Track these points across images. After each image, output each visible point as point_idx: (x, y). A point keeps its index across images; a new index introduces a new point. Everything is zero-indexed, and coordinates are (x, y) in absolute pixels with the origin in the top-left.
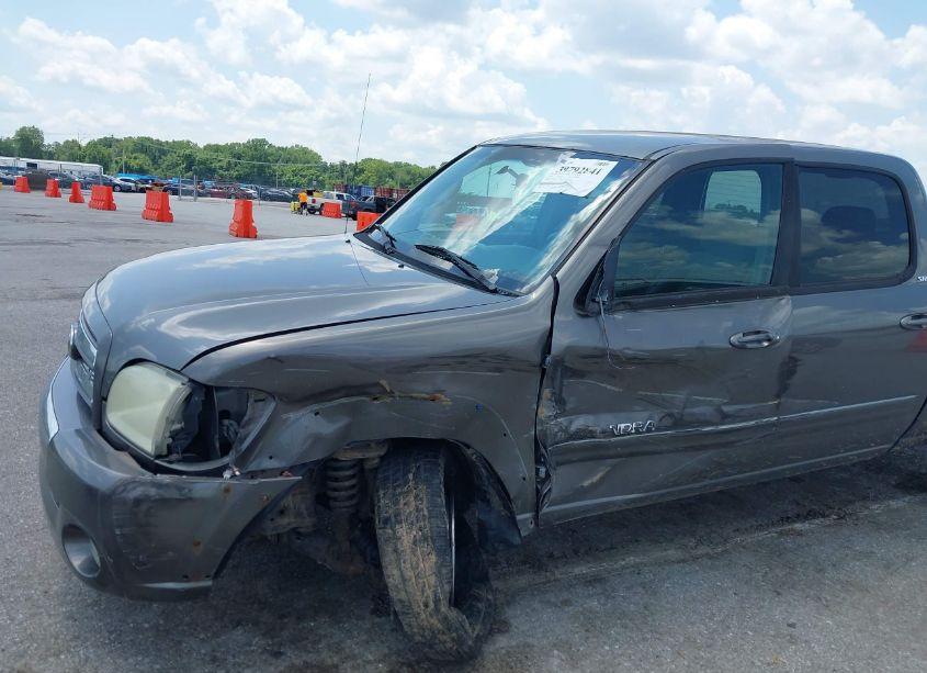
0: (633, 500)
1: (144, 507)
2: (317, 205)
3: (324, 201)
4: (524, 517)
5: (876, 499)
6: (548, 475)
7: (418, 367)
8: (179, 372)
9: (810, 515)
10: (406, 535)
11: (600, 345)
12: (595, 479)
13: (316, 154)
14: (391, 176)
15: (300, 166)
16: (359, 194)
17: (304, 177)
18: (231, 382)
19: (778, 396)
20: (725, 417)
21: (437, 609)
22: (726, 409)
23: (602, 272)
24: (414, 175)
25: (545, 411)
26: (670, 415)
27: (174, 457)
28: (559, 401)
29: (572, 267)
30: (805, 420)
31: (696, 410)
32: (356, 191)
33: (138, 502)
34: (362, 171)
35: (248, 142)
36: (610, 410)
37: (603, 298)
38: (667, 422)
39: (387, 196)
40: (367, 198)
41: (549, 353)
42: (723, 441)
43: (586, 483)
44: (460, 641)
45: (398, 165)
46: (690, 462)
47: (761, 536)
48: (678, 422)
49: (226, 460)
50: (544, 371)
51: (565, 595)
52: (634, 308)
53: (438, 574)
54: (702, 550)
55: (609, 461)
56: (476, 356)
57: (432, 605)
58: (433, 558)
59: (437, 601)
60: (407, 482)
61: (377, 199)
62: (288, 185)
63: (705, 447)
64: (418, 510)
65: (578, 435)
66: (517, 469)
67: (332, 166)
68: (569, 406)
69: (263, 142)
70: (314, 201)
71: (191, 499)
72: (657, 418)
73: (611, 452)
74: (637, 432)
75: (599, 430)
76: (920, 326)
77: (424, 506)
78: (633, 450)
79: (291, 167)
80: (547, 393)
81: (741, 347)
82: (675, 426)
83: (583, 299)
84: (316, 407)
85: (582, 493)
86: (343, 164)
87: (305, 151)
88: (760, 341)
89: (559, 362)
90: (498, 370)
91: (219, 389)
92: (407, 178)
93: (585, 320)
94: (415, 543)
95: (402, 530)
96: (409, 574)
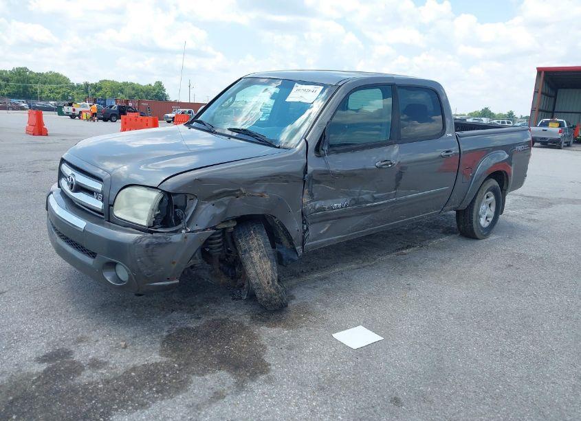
0: (340, 238)
1: (150, 248)
2: (77, 112)
3: (81, 109)
4: (298, 248)
5: (434, 238)
6: (307, 228)
7: (256, 181)
8: (156, 188)
9: (408, 247)
10: (256, 256)
11: (326, 169)
12: (325, 229)
13: (65, 77)
14: (122, 91)
15: (55, 86)
16: (104, 105)
17: (59, 93)
18: (181, 191)
19: (395, 189)
20: (375, 199)
21: (273, 284)
22: (375, 195)
23: (325, 137)
24: (137, 90)
25: (306, 200)
26: (354, 199)
27: (157, 226)
28: (311, 195)
29: (312, 135)
30: (406, 200)
31: (363, 197)
32: (102, 102)
33: (148, 245)
34: (100, 88)
35: (13, 70)
36: (331, 198)
37: (326, 148)
38: (353, 202)
39: (124, 105)
40: (111, 107)
41: (306, 173)
42: (375, 210)
43: (321, 232)
44: (281, 298)
45: (125, 84)
46: (361, 220)
47: (389, 256)
48: (357, 202)
49: (181, 226)
50: (305, 181)
51: (314, 285)
52: (337, 152)
53: (272, 269)
54: (365, 264)
55: (331, 221)
56: (277, 176)
57: (271, 283)
58: (269, 263)
59: (273, 281)
60: (251, 234)
61: (119, 107)
62: (48, 99)
63: (368, 213)
64: (259, 245)
65: (319, 210)
66: (295, 227)
67: (78, 85)
68: (315, 197)
69: (25, 70)
70: (74, 110)
71: (171, 242)
72: (349, 201)
73: (331, 218)
74: (342, 207)
75: (327, 207)
76: (449, 156)
77: (261, 242)
78: (340, 216)
79: (48, 87)
80: (306, 191)
81: (380, 167)
82: (356, 204)
83: (318, 149)
84: (213, 202)
85: (321, 236)
86: (87, 85)
87: (57, 75)
88: (387, 165)
89: (311, 177)
90: (287, 181)
91: (175, 194)
92: (133, 92)
93: (320, 159)
94: (260, 258)
95: (253, 254)
96: (259, 271)
